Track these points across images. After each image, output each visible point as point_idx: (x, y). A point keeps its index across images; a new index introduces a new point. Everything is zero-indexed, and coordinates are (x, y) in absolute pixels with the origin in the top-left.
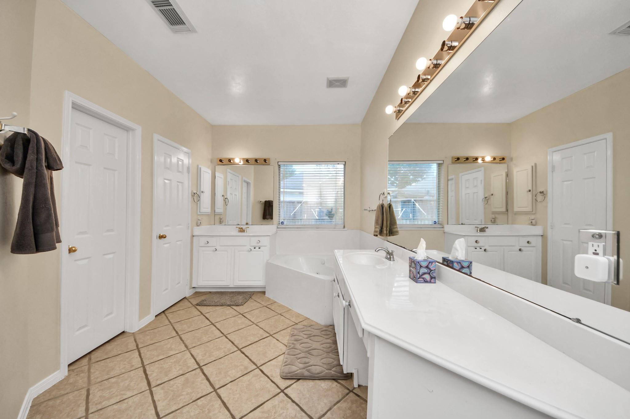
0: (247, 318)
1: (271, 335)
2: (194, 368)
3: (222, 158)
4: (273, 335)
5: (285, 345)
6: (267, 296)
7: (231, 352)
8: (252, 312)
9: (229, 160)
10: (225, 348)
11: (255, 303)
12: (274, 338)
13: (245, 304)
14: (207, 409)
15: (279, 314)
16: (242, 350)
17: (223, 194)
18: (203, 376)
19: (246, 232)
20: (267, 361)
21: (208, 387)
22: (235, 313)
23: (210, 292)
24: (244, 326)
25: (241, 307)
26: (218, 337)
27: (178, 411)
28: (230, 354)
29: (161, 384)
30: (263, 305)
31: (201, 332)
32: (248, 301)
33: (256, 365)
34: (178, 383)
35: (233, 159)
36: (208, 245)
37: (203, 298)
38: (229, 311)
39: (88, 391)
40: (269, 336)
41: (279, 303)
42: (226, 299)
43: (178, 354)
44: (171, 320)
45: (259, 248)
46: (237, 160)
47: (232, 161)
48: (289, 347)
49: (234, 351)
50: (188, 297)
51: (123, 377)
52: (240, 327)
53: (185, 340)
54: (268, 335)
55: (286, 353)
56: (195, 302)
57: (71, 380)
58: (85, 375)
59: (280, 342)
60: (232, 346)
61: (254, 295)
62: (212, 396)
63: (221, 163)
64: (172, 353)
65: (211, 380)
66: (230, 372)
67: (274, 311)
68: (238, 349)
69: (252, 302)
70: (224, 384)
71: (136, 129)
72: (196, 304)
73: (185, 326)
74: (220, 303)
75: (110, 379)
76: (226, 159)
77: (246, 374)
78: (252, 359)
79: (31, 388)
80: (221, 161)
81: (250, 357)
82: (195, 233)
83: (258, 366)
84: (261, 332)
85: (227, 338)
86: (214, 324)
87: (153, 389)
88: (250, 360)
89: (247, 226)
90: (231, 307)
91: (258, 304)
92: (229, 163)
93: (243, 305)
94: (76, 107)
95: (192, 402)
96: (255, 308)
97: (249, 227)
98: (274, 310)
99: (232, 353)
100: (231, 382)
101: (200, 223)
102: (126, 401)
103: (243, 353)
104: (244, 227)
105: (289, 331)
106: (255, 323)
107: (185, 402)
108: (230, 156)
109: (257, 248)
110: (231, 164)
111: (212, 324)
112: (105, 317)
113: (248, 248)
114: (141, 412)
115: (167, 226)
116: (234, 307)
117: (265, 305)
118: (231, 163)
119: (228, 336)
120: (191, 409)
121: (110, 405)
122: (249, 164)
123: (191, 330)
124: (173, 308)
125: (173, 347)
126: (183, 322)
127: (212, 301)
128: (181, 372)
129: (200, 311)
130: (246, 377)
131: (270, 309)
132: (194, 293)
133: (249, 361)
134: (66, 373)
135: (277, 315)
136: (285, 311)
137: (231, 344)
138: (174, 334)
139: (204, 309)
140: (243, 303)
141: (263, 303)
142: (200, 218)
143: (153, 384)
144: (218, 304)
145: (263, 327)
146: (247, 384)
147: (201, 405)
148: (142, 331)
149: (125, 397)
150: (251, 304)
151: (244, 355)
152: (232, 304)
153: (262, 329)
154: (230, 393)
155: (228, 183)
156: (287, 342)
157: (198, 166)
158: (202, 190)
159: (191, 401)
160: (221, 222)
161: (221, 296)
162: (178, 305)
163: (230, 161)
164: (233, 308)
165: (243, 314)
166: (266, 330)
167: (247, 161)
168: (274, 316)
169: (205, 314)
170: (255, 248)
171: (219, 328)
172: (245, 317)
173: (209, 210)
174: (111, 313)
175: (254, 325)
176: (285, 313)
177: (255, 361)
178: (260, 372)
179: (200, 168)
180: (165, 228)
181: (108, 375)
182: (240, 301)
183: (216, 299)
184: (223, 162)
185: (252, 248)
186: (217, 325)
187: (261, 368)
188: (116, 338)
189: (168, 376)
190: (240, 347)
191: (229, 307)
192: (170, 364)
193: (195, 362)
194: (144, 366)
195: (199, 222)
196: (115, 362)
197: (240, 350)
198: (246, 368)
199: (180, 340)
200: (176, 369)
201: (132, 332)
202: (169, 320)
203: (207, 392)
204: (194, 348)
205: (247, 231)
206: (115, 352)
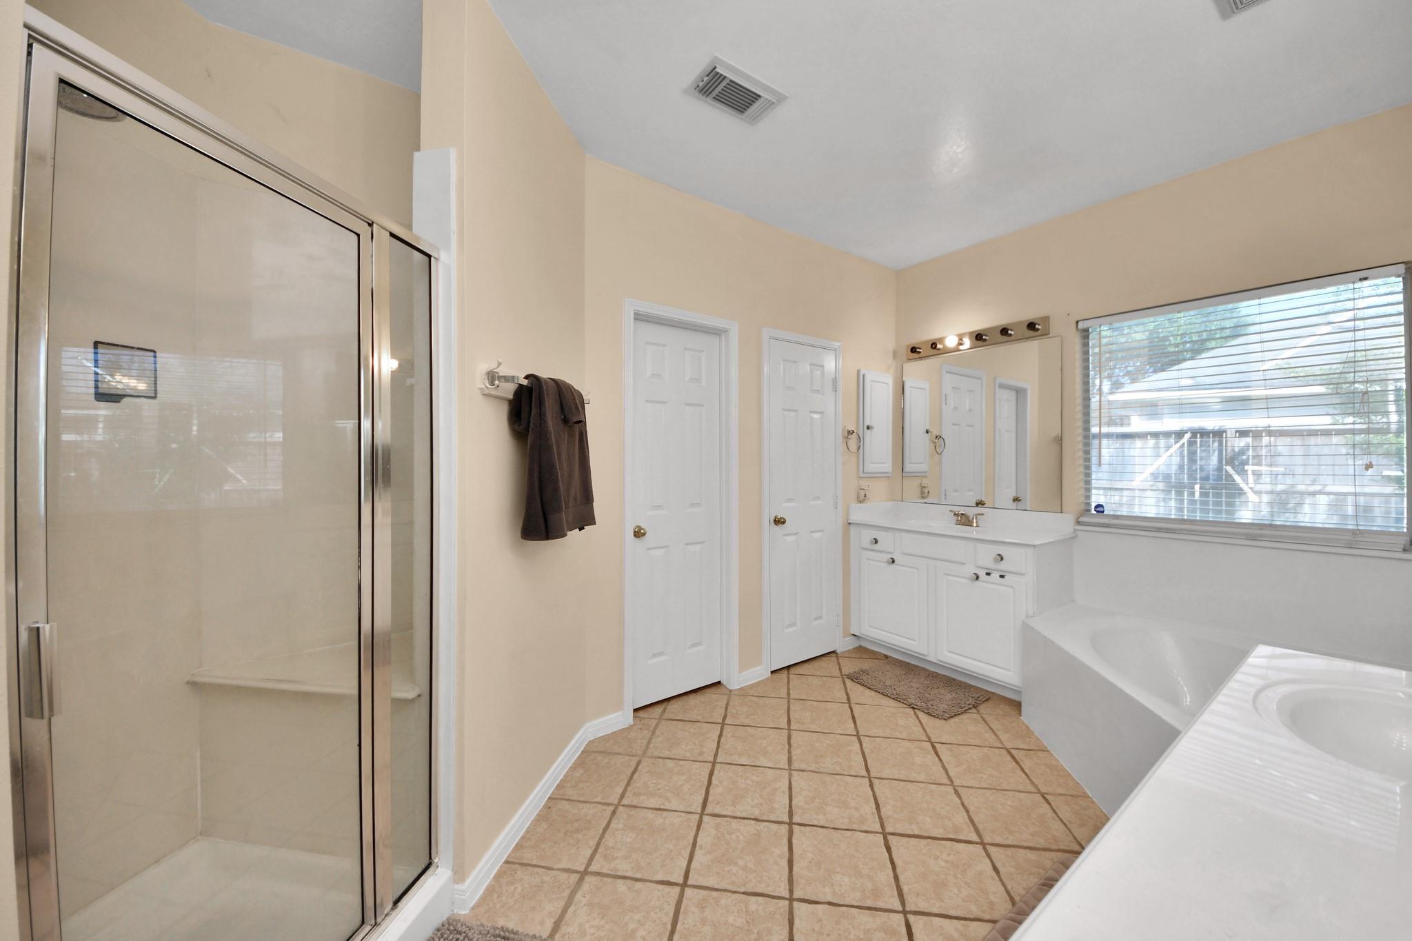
0: (940, 759)
1: (983, 844)
2: (780, 820)
3: (917, 344)
4: (988, 847)
5: (1012, 899)
6: (1026, 722)
7: (864, 828)
8: (963, 749)
9: (932, 345)
10: (857, 809)
11: (981, 727)
12: (988, 855)
13: (953, 720)
14: (756, 932)
15: (1039, 792)
16: (889, 837)
17: (928, 428)
18: (786, 849)
19: (977, 526)
20: (935, 910)
21: (782, 882)
22: (918, 732)
23: (886, 657)
24: (922, 777)
25: (939, 723)
26: (855, 774)
27: (715, 894)
28: (861, 831)
29: (719, 816)
30: (1002, 743)
31: (828, 742)
32: (965, 716)
33: (903, 903)
34: (742, 834)
35: (941, 340)
36: (876, 547)
37: (866, 665)
38: (905, 720)
39: (639, 763)
40: (977, 843)
41: (1057, 760)
42: (910, 688)
43: (771, 770)
44: (791, 692)
45: (1002, 576)
46: (951, 342)
47: (939, 346)
48: (1018, 914)
49: (869, 829)
50: (842, 653)
51: (682, 766)
52: (914, 776)
53: (795, 745)
54: (975, 838)
55: (998, 926)
56: (849, 667)
57: (632, 735)
58: (647, 734)
59: (1001, 880)
60: (873, 814)
61: (990, 703)
62: (780, 908)
63: (915, 355)
64: (763, 761)
65: (795, 869)
66: (838, 877)
67: (1026, 774)
68: (880, 830)
69: (975, 720)
70: (813, 898)
71: (730, 329)
72: (847, 673)
73: (808, 714)
74: (894, 692)
75: (667, 760)
76: (926, 342)
77: (869, 908)
78: (901, 878)
79: (588, 724)
80: (913, 350)
81: (898, 871)
82: (853, 518)
83: (908, 909)
84: (961, 818)
85: (871, 786)
86: (861, 737)
87: (706, 818)
88: (896, 878)
89: (979, 510)
90: (915, 713)
91: (989, 736)
92: (934, 352)
93: (945, 719)
94: (639, 317)
95: (743, 893)
96: (973, 742)
97: (983, 514)
98: (1027, 771)
99: (866, 832)
100: (830, 903)
101: (865, 496)
102: (665, 814)
103: (889, 849)
104: (971, 512)
105: (1048, 864)
106: (955, 784)
107: (733, 883)
108: (934, 336)
109: (995, 575)
110: (939, 352)
111: (858, 736)
112: (690, 648)
113: (970, 570)
114: (671, 851)
115: (790, 500)
116: (921, 715)
117: (1009, 745)
118: (939, 349)
119: (876, 782)
120: (734, 906)
121: (646, 808)
122: (985, 343)
123: (813, 728)
124: (806, 666)
125: (770, 749)
126: (809, 703)
127: (880, 681)
128: (756, 813)
129: (847, 694)
130: (864, 918)
131: (1017, 762)
132: (854, 648)
133: (893, 880)
134: (632, 723)
135: (1030, 792)
136: (1063, 792)
137: (874, 807)
138: (784, 724)
139: (858, 693)
140: (947, 715)
141: (1003, 737)
142: (864, 484)
143: (709, 809)
144: (890, 691)
145: (971, 809)
146: (858, 937)
147: (753, 912)
148: (744, 692)
149: (668, 806)
150: (968, 724)
151: (887, 855)
152: (918, 704)
153: (967, 812)
154: (813, 930)
155: (946, 400)
156: (1023, 892)
157: (859, 371)
158: (867, 423)
159: (742, 890)
160: (925, 495)
161: (903, 676)
162: (816, 664)
163: (934, 346)
164: (918, 717)
165: (935, 744)
166: (976, 820)
167: (979, 337)
168: (1021, 792)
169: (852, 705)
170: (988, 574)
171: (867, 751)
172: (937, 753)
173: (888, 466)
174: (699, 644)
175: (950, 789)
176: (1061, 798)
177: (905, 889)
178: (904, 930)
179: (864, 375)
180: (785, 505)
181: (670, 751)
182: (943, 707)
183: (890, 677)
184: (920, 352)
185: (982, 574)
186: (865, 741)
187: (911, 918)
188: (707, 690)
189: (735, 807)
190: (889, 829)
191: (912, 710)
192: (750, 783)
193: (788, 806)
194: (714, 763)
195: (862, 493)
196: (686, 734)
197: (885, 835)
198: (876, 893)
199: (786, 741)
200: (753, 801)
201: (730, 688)
202: (789, 689)
203: (773, 891)
204: (800, 773)
205: (979, 524)
206: (694, 715)
